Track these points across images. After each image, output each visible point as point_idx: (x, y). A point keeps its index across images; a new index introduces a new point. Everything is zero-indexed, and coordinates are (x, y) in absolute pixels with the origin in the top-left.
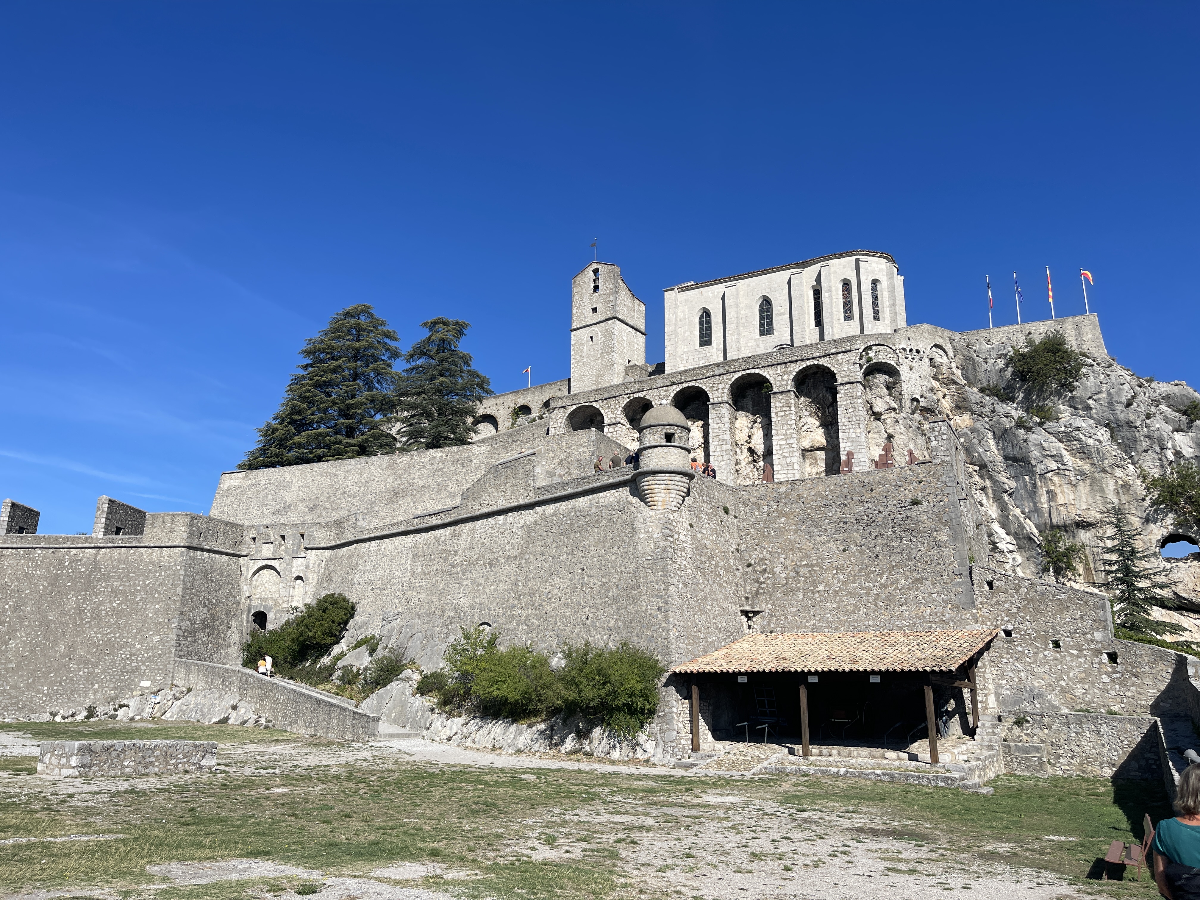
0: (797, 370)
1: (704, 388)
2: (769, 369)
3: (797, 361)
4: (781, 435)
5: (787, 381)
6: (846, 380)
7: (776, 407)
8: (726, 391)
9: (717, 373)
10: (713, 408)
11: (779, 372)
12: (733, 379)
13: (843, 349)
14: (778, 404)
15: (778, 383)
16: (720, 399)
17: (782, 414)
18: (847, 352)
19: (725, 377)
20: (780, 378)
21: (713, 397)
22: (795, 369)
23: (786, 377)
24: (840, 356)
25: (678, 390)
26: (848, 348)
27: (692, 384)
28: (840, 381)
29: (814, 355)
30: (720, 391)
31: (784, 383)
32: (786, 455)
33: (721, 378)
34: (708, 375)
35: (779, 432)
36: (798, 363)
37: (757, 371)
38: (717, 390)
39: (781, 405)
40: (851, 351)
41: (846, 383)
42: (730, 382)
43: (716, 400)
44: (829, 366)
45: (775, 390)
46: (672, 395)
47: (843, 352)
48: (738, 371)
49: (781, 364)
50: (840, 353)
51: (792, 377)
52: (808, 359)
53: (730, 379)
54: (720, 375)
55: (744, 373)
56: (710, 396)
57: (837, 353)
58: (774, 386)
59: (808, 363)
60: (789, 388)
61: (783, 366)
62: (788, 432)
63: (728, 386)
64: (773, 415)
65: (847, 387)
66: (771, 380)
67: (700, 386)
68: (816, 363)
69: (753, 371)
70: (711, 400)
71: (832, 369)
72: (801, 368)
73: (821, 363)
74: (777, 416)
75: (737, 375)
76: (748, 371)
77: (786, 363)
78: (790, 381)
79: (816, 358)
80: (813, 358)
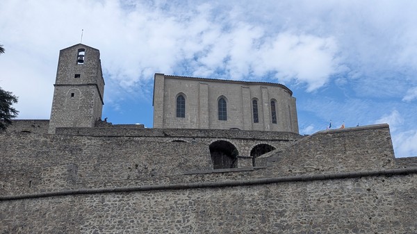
0: (254, 145)
2: (236, 141)
3: (254, 139)
5: (248, 151)
7: (241, 166)
9: (199, 135)
11: (242, 144)
12: (211, 142)
15: (242, 151)
18: (286, 141)
19: (205, 140)
20: (243, 148)
23: (247, 148)
24: (281, 142)
26: (286, 139)
29: (265, 138)
33: (202, 140)
34: (193, 135)
36: (255, 141)
37: (228, 140)
42: (209, 144)
47: (283, 140)
48: (215, 138)
49: (244, 139)
51: (251, 149)
52: (261, 140)
53: (209, 142)
54: (202, 137)
55: (219, 140)
57: (280, 140)
59: (262, 142)
60: (249, 156)
61: (245, 141)
68: (267, 143)
69: (225, 140)
72: (257, 144)
73: (269, 144)
75: (214, 140)
76: (222, 139)
77: (247, 139)
78: (250, 152)
79: (267, 140)
80: (265, 140)
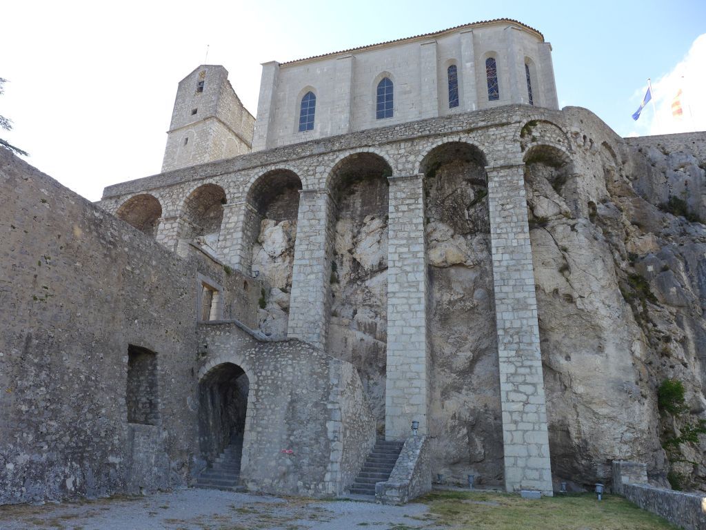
0: (429, 149)
1: (296, 171)
2: (388, 147)
3: (428, 137)
4: (402, 238)
5: (413, 163)
6: (501, 162)
7: (396, 198)
8: (326, 175)
9: (316, 151)
10: (305, 197)
11: (402, 151)
12: (337, 160)
13: (497, 122)
14: (399, 195)
15: (400, 167)
16: (316, 187)
17: (405, 208)
18: (503, 125)
19: (326, 158)
20: (404, 159)
21: (307, 182)
22: (427, 147)
23: (412, 158)
24: (492, 131)
25: (261, 174)
26: (504, 121)
27: (281, 166)
28: (492, 164)
29: (455, 129)
30: (318, 175)
31: (410, 166)
32: (408, 269)
33: (320, 159)
34: (303, 154)
35: (400, 234)
36: (431, 140)
37: (371, 150)
38: (314, 174)
39: (404, 196)
40: (508, 124)
41: (502, 167)
42: (333, 165)
43: (311, 187)
44: (476, 144)
45: (396, 174)
46: (253, 180)
47: (496, 126)
48: (345, 150)
49: (406, 140)
50: (491, 126)
51: (421, 158)
52: (445, 135)
53: (333, 161)
54: (320, 155)
55: (352, 152)
56: (303, 181)
57: (487, 127)
58: (395, 170)
59: (445, 140)
60: (416, 172)
61: (409, 144)
62: (413, 235)
63: (329, 170)
64: (391, 209)
65: (503, 173)
66: (392, 163)
67: (292, 169)
68: (456, 139)
69: (365, 150)
70: (304, 188)
71: (481, 148)
72: (434, 146)
73: (463, 140)
74: (397, 211)
75: (342, 156)
76: (359, 150)
77: (412, 140)
78: (417, 164)
79: (458, 132)
80: (452, 133)
